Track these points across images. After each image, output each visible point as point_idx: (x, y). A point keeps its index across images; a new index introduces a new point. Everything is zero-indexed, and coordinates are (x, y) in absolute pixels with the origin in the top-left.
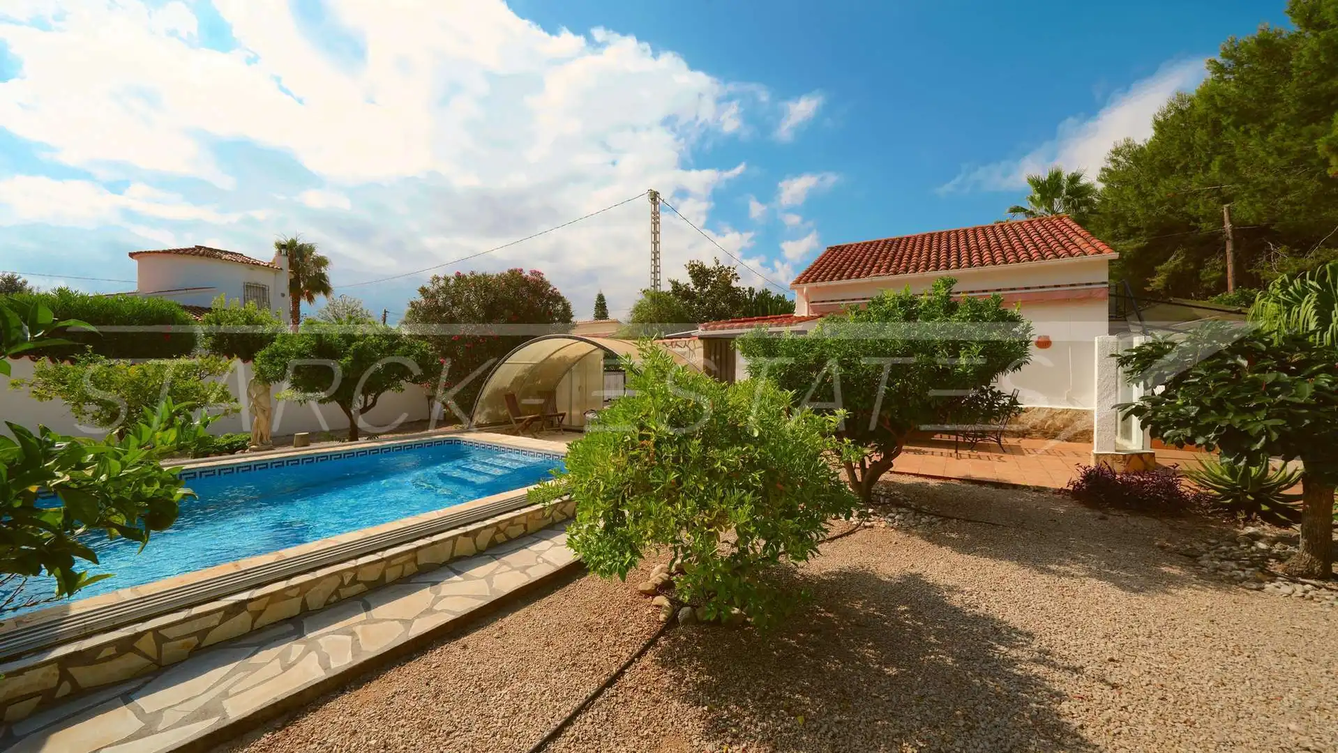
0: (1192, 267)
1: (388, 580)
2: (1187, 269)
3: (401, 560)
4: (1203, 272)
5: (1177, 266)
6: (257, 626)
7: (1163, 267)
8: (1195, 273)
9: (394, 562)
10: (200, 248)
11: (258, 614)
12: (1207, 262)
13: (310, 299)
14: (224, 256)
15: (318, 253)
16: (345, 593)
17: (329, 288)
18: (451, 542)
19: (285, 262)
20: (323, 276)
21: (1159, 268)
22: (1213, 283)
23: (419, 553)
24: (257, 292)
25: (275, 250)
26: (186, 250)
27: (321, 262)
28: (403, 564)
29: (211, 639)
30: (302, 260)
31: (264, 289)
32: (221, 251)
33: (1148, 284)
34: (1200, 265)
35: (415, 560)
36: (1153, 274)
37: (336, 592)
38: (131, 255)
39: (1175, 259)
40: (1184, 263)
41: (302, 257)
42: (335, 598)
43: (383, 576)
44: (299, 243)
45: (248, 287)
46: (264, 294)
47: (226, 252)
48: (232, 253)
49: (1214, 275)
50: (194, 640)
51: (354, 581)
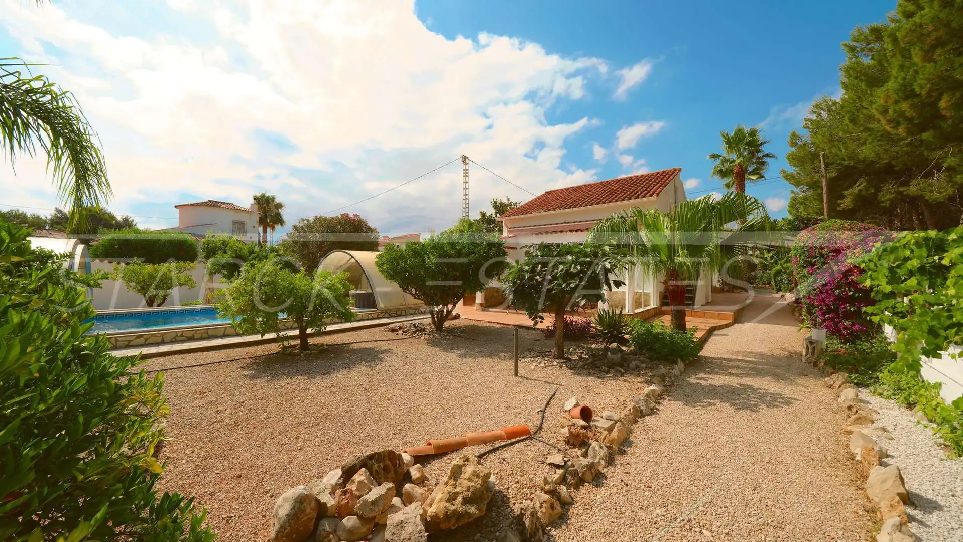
0: (873, 191)
1: (195, 337)
2: (869, 192)
3: (202, 331)
4: (880, 194)
5: (860, 190)
6: (146, 343)
7: (850, 191)
8: (875, 195)
9: (198, 332)
10: (210, 201)
11: (146, 339)
12: (883, 187)
13: (273, 228)
14: (224, 206)
15: (277, 200)
16: (178, 339)
17: (284, 222)
18: (223, 329)
19: (256, 207)
20: (279, 214)
21: (845, 193)
22: (888, 202)
23: (209, 330)
24: (239, 227)
25: (252, 201)
26: (203, 203)
27: (279, 206)
28: (202, 333)
29: (131, 344)
30: (267, 206)
31: (243, 224)
32: (222, 203)
33: (839, 205)
34: (878, 189)
35: (208, 333)
36: (842, 197)
37: (175, 338)
38: (176, 207)
39: (859, 185)
40: (867, 189)
41: (268, 203)
42: (174, 340)
43: (193, 336)
44: (267, 195)
45: (235, 223)
46: (243, 227)
47: (224, 203)
48: (227, 204)
49: (888, 197)
50: (126, 343)
51: (182, 335)
